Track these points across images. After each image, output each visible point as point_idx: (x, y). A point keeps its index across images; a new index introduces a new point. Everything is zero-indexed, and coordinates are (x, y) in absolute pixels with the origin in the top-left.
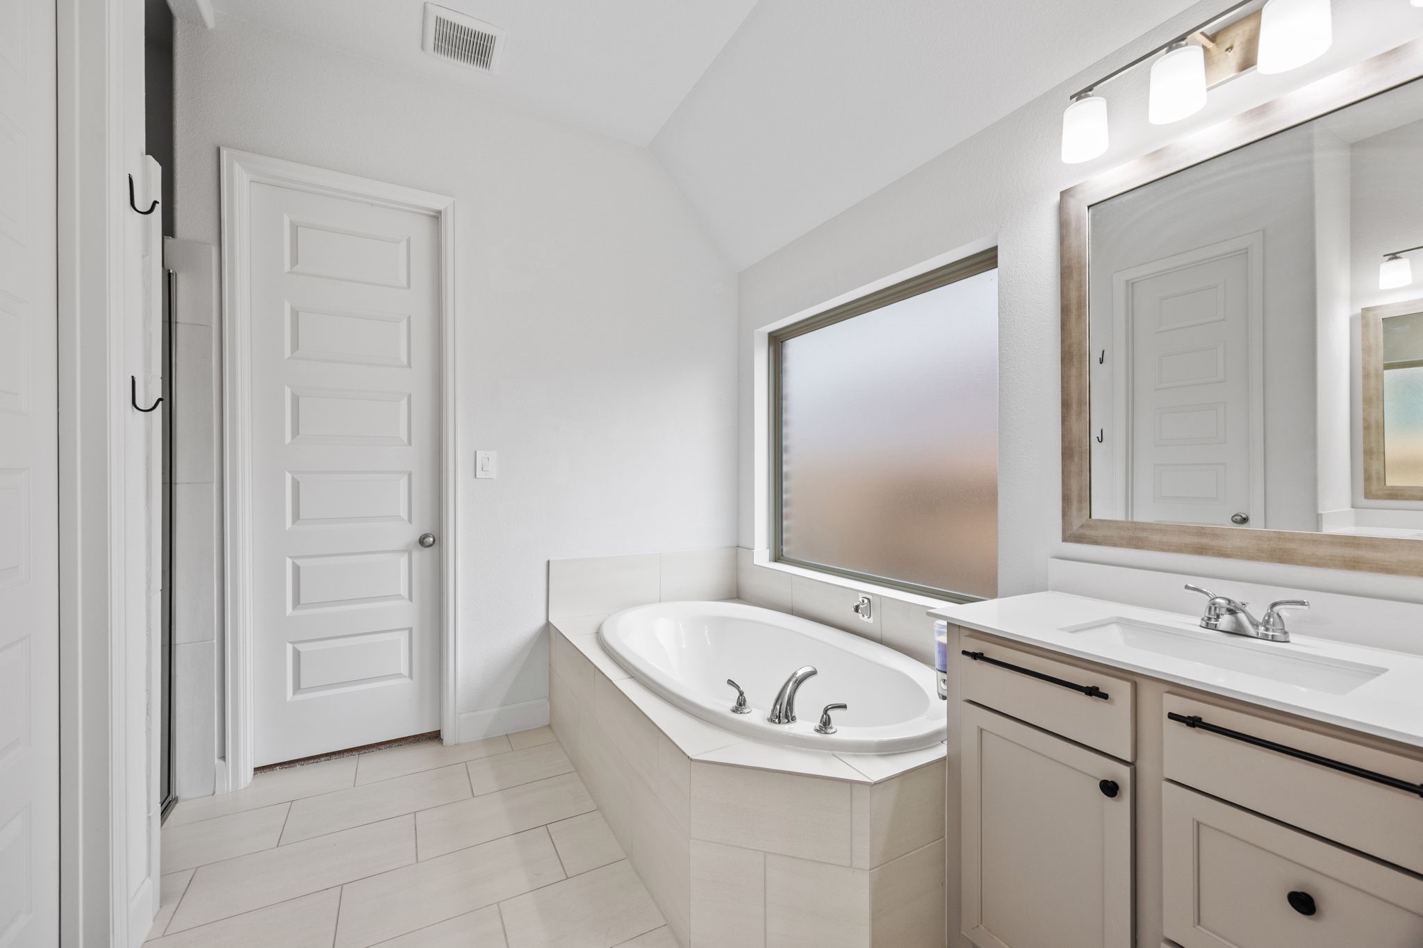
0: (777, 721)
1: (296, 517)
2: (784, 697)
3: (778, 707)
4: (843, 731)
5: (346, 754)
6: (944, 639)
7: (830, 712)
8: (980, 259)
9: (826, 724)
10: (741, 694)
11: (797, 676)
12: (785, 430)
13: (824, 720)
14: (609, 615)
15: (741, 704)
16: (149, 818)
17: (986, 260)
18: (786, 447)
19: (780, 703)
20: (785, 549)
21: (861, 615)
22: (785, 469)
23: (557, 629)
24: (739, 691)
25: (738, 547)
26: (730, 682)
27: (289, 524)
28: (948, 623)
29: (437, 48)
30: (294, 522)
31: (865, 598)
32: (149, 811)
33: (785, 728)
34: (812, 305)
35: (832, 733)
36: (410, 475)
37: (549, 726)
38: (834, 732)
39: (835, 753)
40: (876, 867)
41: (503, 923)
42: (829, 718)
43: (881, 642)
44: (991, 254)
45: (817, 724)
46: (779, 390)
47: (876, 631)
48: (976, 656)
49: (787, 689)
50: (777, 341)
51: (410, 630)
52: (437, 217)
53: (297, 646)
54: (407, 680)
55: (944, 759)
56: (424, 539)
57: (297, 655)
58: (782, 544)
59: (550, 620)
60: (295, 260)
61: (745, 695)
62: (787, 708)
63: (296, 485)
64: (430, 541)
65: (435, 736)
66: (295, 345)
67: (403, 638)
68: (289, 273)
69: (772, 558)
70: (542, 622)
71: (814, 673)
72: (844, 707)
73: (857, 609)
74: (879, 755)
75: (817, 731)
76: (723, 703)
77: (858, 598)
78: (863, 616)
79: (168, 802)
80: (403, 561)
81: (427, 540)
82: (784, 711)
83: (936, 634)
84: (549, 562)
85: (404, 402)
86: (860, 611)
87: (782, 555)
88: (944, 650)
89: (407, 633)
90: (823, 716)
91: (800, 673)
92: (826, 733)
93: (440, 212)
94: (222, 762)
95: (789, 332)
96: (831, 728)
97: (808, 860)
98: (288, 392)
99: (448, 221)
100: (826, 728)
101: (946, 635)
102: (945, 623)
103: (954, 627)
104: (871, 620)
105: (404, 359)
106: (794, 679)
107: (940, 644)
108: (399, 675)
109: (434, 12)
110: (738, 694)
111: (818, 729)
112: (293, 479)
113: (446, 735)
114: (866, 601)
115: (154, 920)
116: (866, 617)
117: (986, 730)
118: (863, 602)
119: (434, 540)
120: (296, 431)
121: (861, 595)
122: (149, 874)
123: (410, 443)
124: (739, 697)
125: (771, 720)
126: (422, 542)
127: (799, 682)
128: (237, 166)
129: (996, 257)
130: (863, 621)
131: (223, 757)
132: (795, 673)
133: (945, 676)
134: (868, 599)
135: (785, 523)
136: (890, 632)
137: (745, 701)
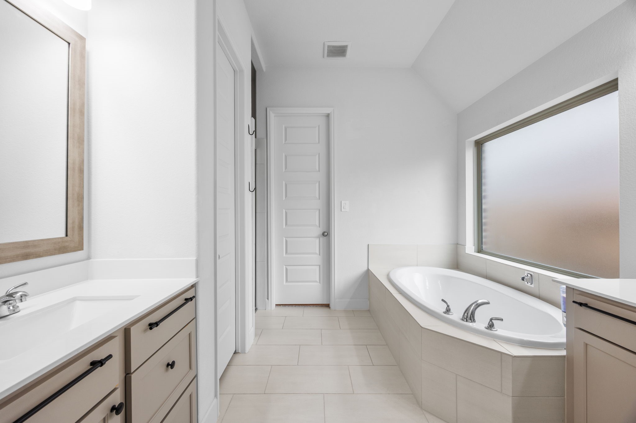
0: (465, 320)
1: (286, 224)
2: (469, 310)
3: (466, 314)
4: (500, 330)
5: (300, 306)
6: (565, 295)
7: (493, 321)
8: (608, 86)
9: (491, 326)
10: (448, 306)
11: (478, 302)
12: (483, 188)
13: (490, 324)
14: (394, 269)
15: (448, 311)
16: (253, 310)
17: (611, 87)
18: (485, 196)
19: (467, 312)
20: (484, 247)
21: (526, 283)
22: (484, 207)
23: (371, 272)
24: (447, 304)
25: (457, 244)
26: (443, 300)
27: (284, 227)
28: (566, 286)
29: (328, 56)
30: (286, 226)
31: (529, 274)
32: (253, 308)
33: (470, 324)
34: (497, 124)
35: (494, 331)
36: (319, 210)
37: (369, 310)
38: (496, 331)
39: (495, 339)
40: (516, 397)
41: (349, 372)
42: (493, 324)
43: (539, 297)
44: (613, 83)
45: (486, 325)
46: (480, 168)
47: (536, 292)
48: (581, 304)
49: (471, 307)
50: (479, 145)
51: (320, 266)
52: (328, 116)
53: (287, 267)
54: (318, 284)
55: (564, 356)
56: (324, 233)
57: (287, 269)
58: (482, 244)
59: (369, 268)
60: (286, 140)
61: (450, 306)
62: (471, 316)
63: (286, 213)
64: (326, 234)
65: (328, 306)
66: (286, 168)
67: (317, 268)
68: (285, 144)
69: (477, 250)
70: (366, 268)
71: (488, 303)
72: (502, 320)
73: (523, 279)
74: (520, 346)
75: (486, 328)
76: (440, 309)
77: (525, 273)
78: (528, 283)
79: (256, 309)
80: (317, 240)
81: (325, 234)
82: (469, 316)
83: (561, 293)
84: (368, 245)
85: (317, 184)
86: (525, 280)
87: (482, 249)
88: (566, 300)
89: (318, 267)
90: (489, 322)
91: (480, 301)
92: (491, 330)
93: (329, 114)
94: (267, 300)
95: (487, 138)
96: (494, 328)
97: (478, 383)
98: (284, 182)
99: (332, 117)
100: (491, 328)
101: (565, 293)
102: (565, 287)
103: (570, 289)
104: (532, 286)
105: (317, 168)
106: (476, 304)
107: (564, 297)
108: (316, 281)
109: (327, 44)
110: (446, 306)
111: (487, 327)
112: (285, 211)
113: (331, 306)
114: (529, 275)
115: (254, 340)
116: (529, 284)
117: (589, 345)
118: (527, 275)
119: (327, 234)
120: (286, 196)
121: (526, 272)
122: (253, 326)
123: (319, 199)
124: (447, 307)
125: (463, 320)
126: (323, 234)
127: (479, 305)
128: (271, 113)
129: (617, 84)
130: (527, 285)
131: (268, 299)
132: (478, 301)
133: (565, 314)
134: (531, 275)
135: (484, 234)
136: (544, 292)
137: (450, 309)
